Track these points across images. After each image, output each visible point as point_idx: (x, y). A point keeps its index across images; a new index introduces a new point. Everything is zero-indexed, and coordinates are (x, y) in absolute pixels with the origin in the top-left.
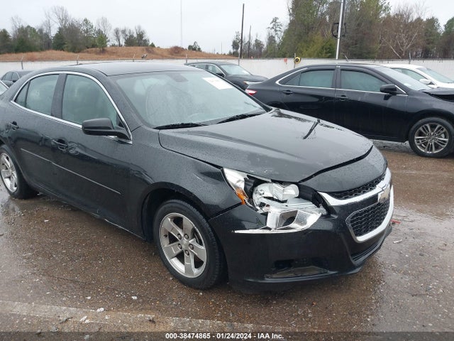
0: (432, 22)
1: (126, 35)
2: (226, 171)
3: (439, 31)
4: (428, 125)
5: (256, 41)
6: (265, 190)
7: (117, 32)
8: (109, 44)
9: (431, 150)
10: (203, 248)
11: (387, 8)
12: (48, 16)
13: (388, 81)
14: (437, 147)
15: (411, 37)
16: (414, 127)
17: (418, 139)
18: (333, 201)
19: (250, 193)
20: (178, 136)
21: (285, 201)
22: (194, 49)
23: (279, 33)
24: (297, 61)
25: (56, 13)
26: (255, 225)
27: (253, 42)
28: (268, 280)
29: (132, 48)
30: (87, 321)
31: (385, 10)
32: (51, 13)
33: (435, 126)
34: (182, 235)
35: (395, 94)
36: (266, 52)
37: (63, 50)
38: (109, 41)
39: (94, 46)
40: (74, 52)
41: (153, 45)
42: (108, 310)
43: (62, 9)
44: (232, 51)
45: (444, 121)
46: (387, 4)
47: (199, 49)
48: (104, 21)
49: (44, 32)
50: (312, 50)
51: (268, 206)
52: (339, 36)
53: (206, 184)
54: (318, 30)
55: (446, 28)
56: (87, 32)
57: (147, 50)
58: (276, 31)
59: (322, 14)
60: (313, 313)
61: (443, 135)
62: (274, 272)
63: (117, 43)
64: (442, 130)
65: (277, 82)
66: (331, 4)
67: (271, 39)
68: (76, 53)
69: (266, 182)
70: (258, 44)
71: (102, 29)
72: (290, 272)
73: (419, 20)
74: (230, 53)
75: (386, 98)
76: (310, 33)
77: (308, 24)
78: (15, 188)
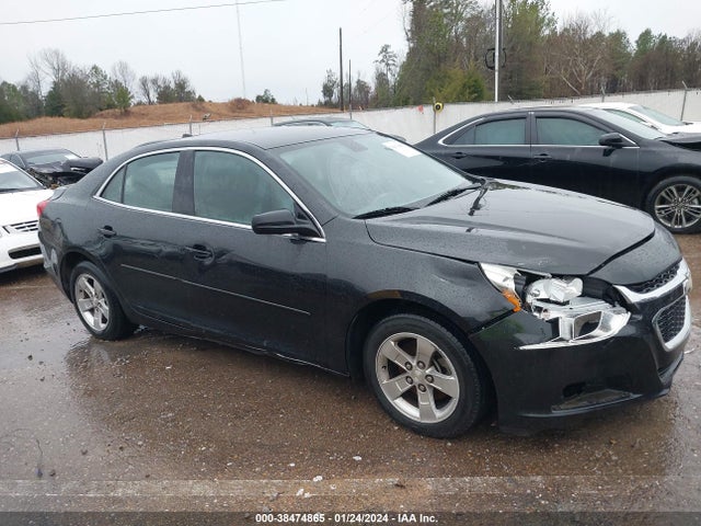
0: (618, 37)
1: (159, 87)
2: (484, 266)
3: (629, 50)
4: (673, 188)
5: (359, 82)
6: (540, 289)
7: (144, 82)
8: (133, 101)
9: (681, 223)
10: (453, 378)
11: (552, 21)
12: (35, 65)
13: (608, 129)
14: (689, 219)
15: (592, 61)
16: (653, 191)
17: (659, 209)
18: (634, 297)
19: (522, 295)
20: (396, 225)
21: (566, 303)
22: (266, 101)
23: (392, 67)
24: (438, 108)
25: (47, 60)
26: (537, 338)
27: (354, 85)
28: (556, 413)
29: (171, 105)
30: (307, 495)
31: (548, 24)
32: (40, 60)
33: (683, 189)
34: (414, 364)
35: (620, 147)
36: (376, 98)
37: (61, 115)
38: (133, 97)
39: (110, 106)
40: (79, 117)
41: (201, 100)
42: (328, 478)
43: (57, 53)
44: (323, 100)
45: (696, 180)
46: (550, 15)
47: (273, 100)
48: (123, 68)
49: (30, 90)
50: (449, 90)
51: (546, 311)
52: (497, 68)
53: (456, 288)
54: (455, 60)
55: (638, 46)
56: (97, 85)
57: (194, 106)
58: (388, 65)
59: (457, 37)
60: (617, 454)
61: (696, 201)
62: (561, 402)
63: (145, 100)
64: (694, 193)
65: (440, 142)
66: (468, 20)
67: (381, 78)
68: (82, 118)
69: (544, 277)
70: (362, 86)
71: (121, 80)
72: (580, 400)
73: (599, 34)
74: (320, 103)
75: (607, 153)
76: (442, 65)
77: (438, 51)
78: (103, 326)
